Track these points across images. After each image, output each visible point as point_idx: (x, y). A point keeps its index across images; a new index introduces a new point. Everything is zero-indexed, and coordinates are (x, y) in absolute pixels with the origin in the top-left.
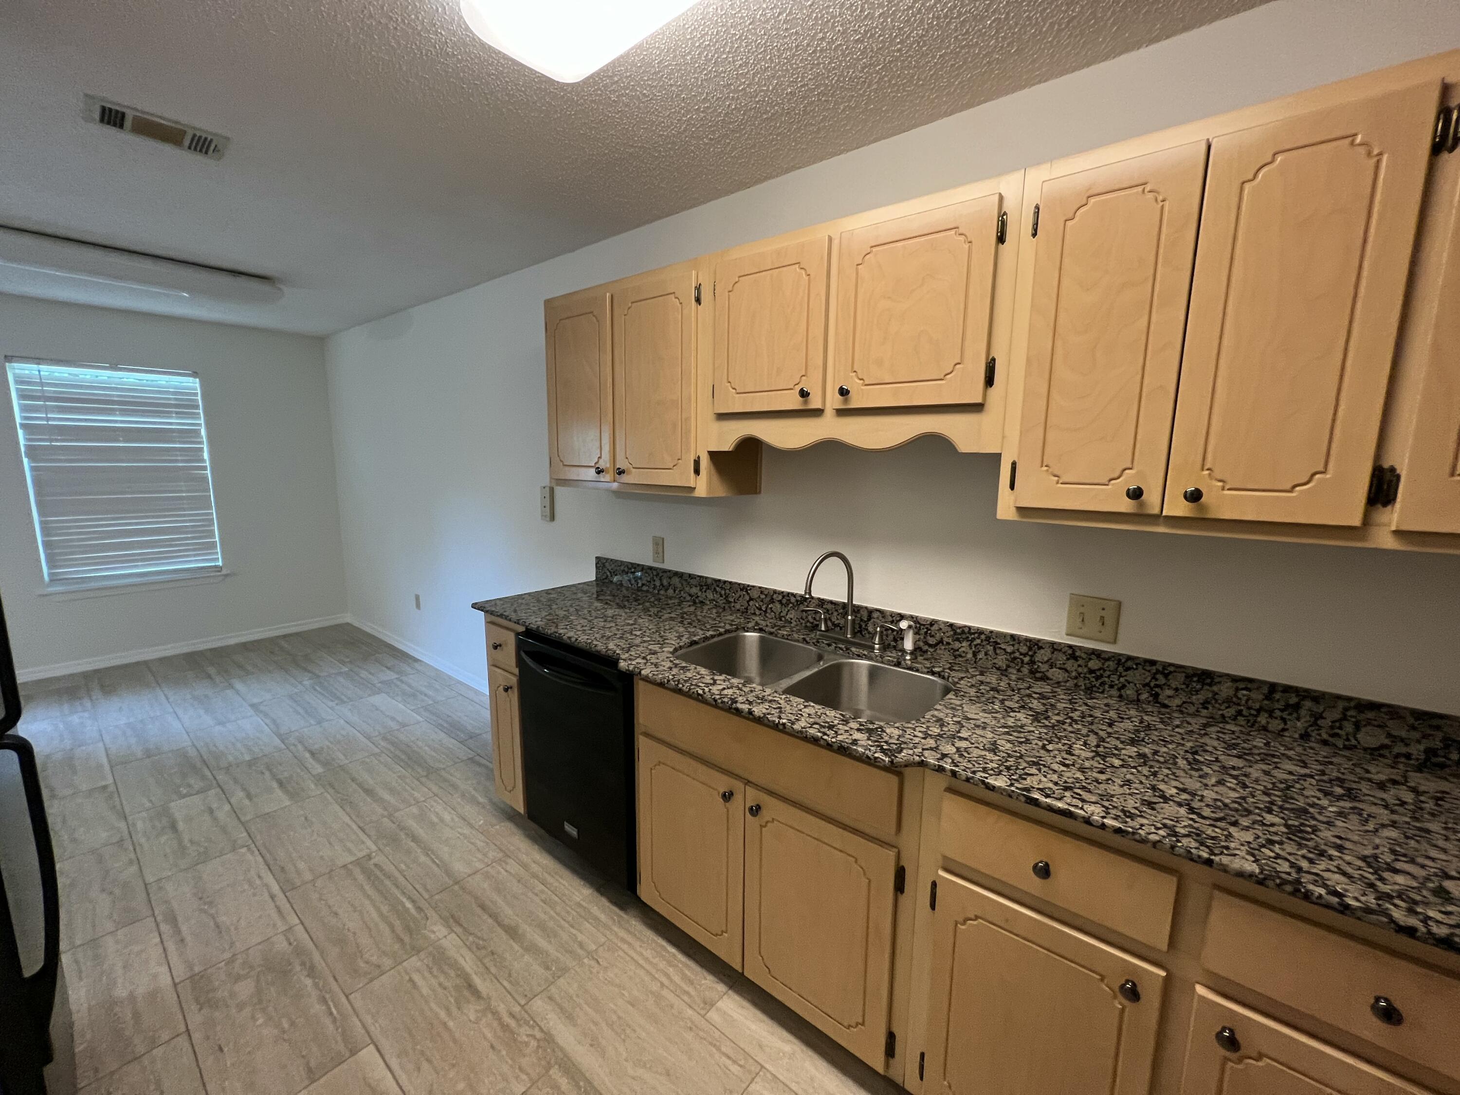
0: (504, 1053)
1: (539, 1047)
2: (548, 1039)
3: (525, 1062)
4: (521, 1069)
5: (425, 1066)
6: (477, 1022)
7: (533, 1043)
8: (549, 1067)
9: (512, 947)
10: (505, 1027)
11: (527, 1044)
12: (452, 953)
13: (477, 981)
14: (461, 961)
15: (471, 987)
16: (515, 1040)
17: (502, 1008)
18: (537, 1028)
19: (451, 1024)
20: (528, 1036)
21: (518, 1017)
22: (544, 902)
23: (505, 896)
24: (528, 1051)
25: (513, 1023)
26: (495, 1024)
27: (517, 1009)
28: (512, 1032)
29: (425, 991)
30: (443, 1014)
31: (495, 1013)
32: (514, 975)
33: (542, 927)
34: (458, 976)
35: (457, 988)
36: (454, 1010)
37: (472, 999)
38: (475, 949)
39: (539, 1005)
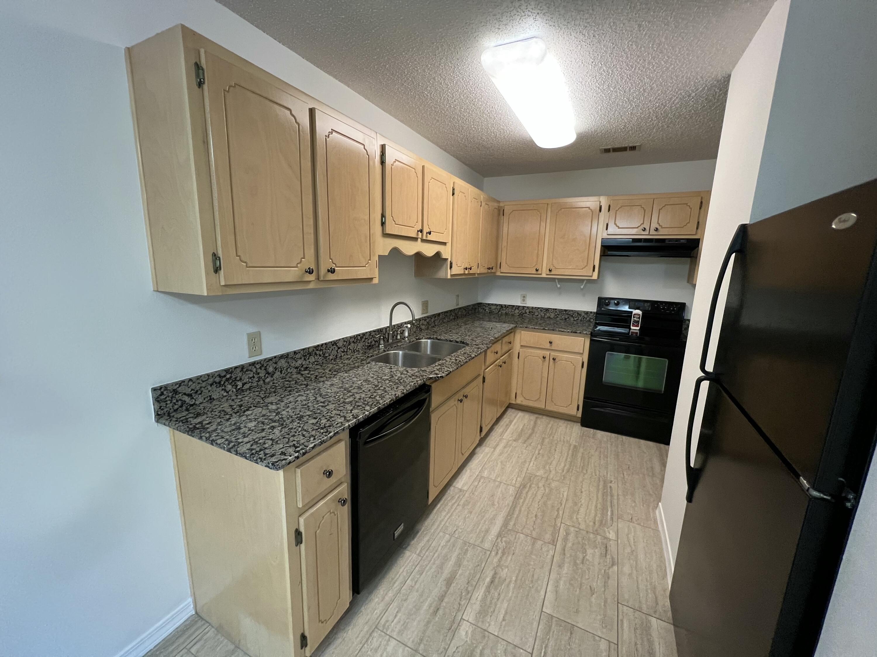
0: (513, 548)
1: (504, 537)
2: (500, 535)
3: (512, 539)
4: (515, 538)
5: (536, 577)
6: (507, 567)
7: (504, 539)
8: (509, 530)
9: (460, 575)
10: (503, 554)
11: (505, 542)
12: (477, 607)
13: (488, 580)
14: (480, 598)
15: (492, 582)
16: (506, 547)
17: (496, 560)
18: (497, 541)
19: (514, 578)
20: (502, 543)
21: (496, 551)
22: (421, 574)
23: (422, 602)
24: (508, 540)
25: (500, 552)
26: (504, 558)
27: (493, 553)
28: (504, 550)
29: (505, 605)
30: (512, 585)
31: (500, 561)
32: (477, 564)
33: (441, 567)
34: (489, 592)
35: (496, 589)
36: (508, 580)
37: (498, 576)
38: (470, 595)
39: (487, 545)
